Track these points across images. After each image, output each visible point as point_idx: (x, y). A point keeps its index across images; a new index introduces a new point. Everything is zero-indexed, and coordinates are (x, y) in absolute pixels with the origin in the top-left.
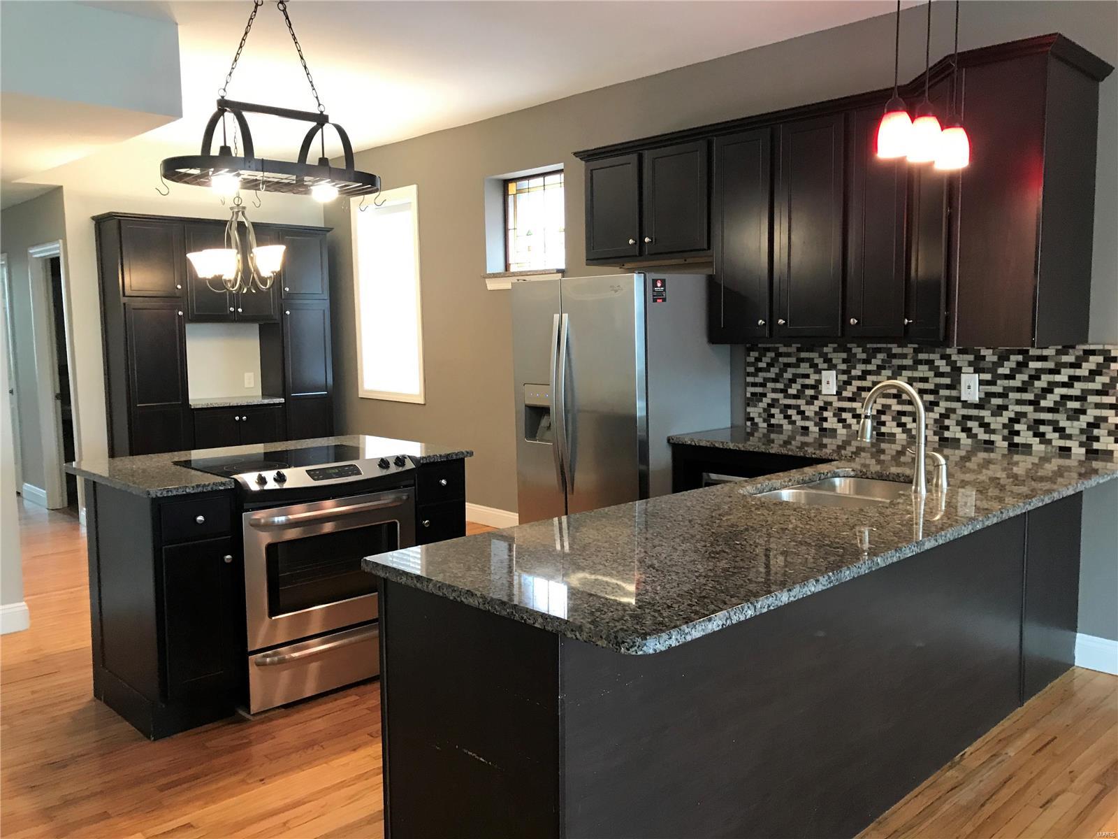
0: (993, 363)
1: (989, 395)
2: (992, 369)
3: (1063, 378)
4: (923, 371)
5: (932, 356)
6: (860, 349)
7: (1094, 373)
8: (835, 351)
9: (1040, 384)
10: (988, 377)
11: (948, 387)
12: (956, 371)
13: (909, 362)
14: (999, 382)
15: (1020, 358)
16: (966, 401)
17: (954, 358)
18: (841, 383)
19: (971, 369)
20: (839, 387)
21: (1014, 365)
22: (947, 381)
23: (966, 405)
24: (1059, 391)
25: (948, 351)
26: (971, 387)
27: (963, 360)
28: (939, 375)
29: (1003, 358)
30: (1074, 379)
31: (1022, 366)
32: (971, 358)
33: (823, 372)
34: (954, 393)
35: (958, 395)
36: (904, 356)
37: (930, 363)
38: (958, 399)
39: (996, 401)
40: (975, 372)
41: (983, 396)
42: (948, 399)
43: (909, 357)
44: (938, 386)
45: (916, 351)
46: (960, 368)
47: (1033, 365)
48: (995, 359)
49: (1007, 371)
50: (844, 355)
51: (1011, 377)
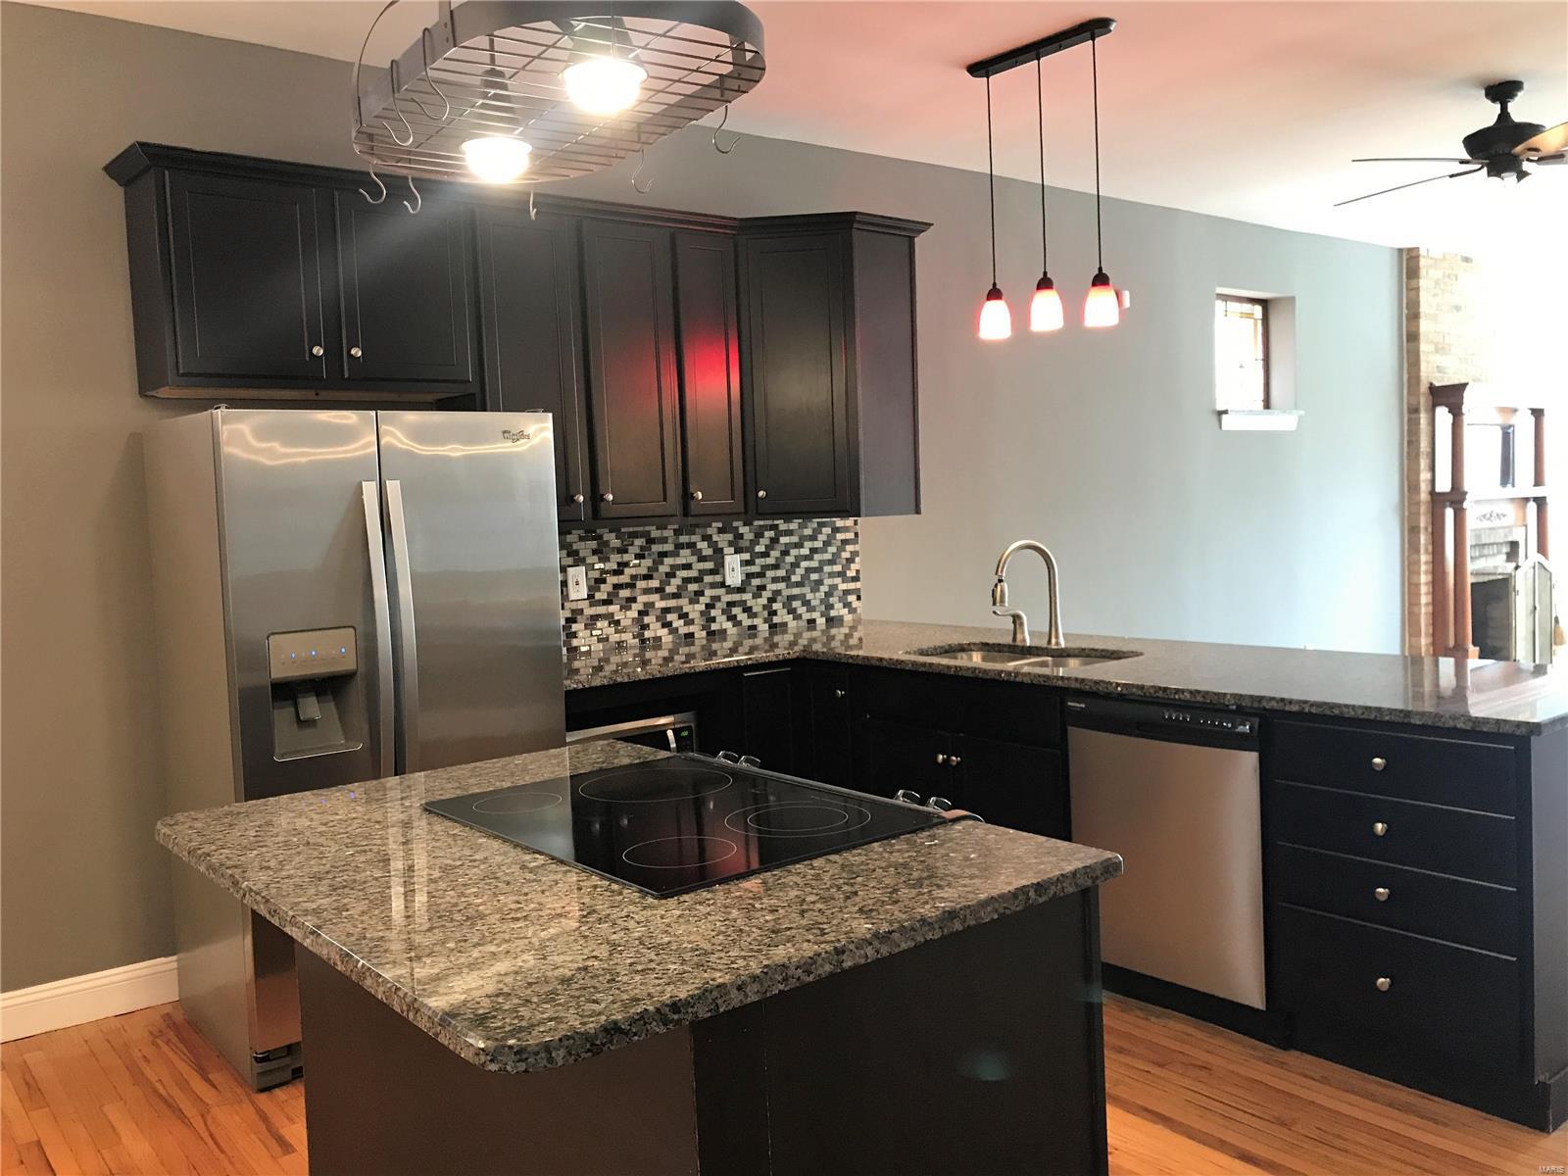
0: (751, 540)
1: (750, 576)
2: (750, 549)
3: (805, 551)
4: (687, 555)
5: (694, 538)
6: (613, 535)
7: (827, 544)
8: (581, 539)
9: (789, 559)
10: (746, 556)
11: (712, 572)
12: (719, 552)
13: (669, 547)
14: (757, 561)
15: (772, 534)
16: (729, 586)
17: (715, 538)
18: (592, 582)
19: (732, 550)
20: (590, 588)
21: (767, 542)
22: (710, 565)
23: (730, 590)
24: (804, 564)
25: (709, 531)
26: (734, 570)
27: (723, 540)
28: (702, 559)
29: (759, 535)
30: (813, 551)
31: (774, 541)
32: (730, 537)
33: (568, 569)
34: (718, 578)
35: (721, 580)
36: (664, 540)
37: (692, 546)
38: (723, 584)
39: (756, 582)
40: (736, 553)
41: (744, 578)
42: (713, 586)
43: (670, 541)
44: (703, 572)
45: (677, 533)
46: (722, 549)
47: (784, 540)
48: (751, 536)
49: (763, 549)
50: (593, 544)
51: (765, 555)
